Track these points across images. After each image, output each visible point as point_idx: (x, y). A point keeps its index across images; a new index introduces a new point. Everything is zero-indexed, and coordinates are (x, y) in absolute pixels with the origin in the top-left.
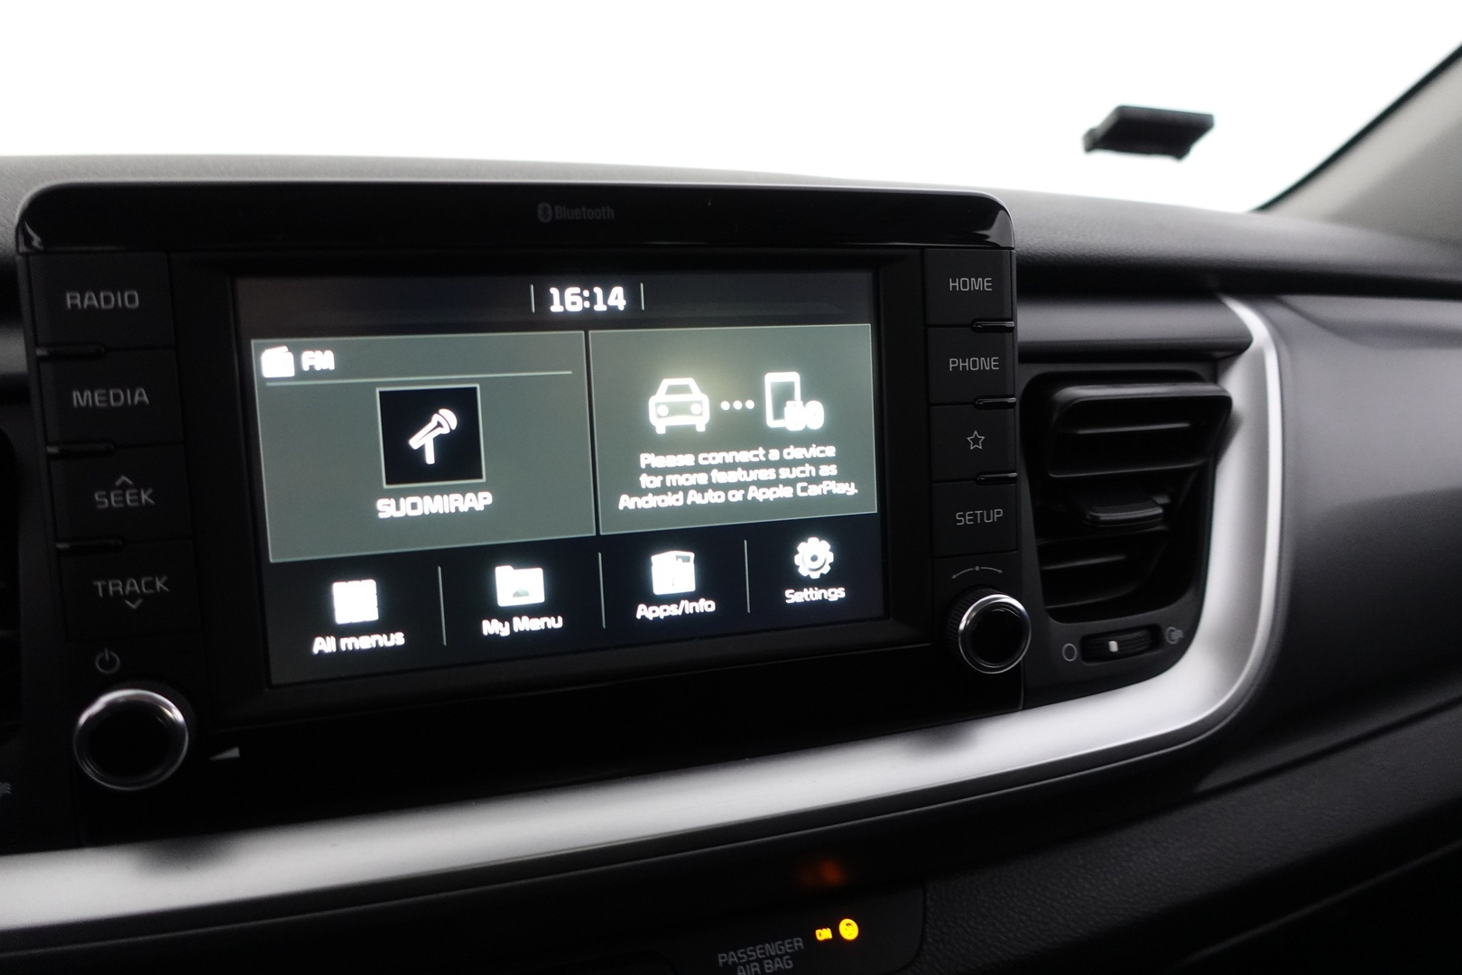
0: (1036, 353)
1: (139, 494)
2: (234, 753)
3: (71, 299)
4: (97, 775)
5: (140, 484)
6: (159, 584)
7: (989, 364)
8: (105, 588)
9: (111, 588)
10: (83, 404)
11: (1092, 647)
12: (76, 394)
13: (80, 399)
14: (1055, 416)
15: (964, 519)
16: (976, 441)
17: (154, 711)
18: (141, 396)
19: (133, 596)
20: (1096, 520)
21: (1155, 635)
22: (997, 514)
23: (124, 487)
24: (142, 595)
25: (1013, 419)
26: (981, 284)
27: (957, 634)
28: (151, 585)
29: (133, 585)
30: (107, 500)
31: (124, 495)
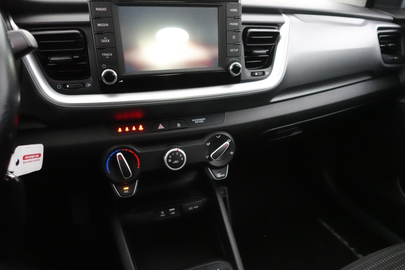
0: (244, 24)
1: (107, 40)
2: (122, 81)
3: (97, 9)
4: (105, 82)
5: (108, 39)
6: (111, 54)
7: (236, 24)
8: (103, 54)
9: (104, 55)
10: (99, 26)
11: (253, 74)
12: (98, 24)
13: (99, 25)
14: (248, 34)
15: (232, 50)
16: (234, 37)
17: (111, 73)
18: (107, 25)
19: (107, 56)
20: (254, 53)
21: (264, 73)
22: (237, 50)
23: (105, 39)
24: (109, 56)
25: (241, 34)
26: (235, 10)
27: (230, 69)
28: (110, 54)
29: (107, 54)
30: (103, 41)
31: (105, 40)
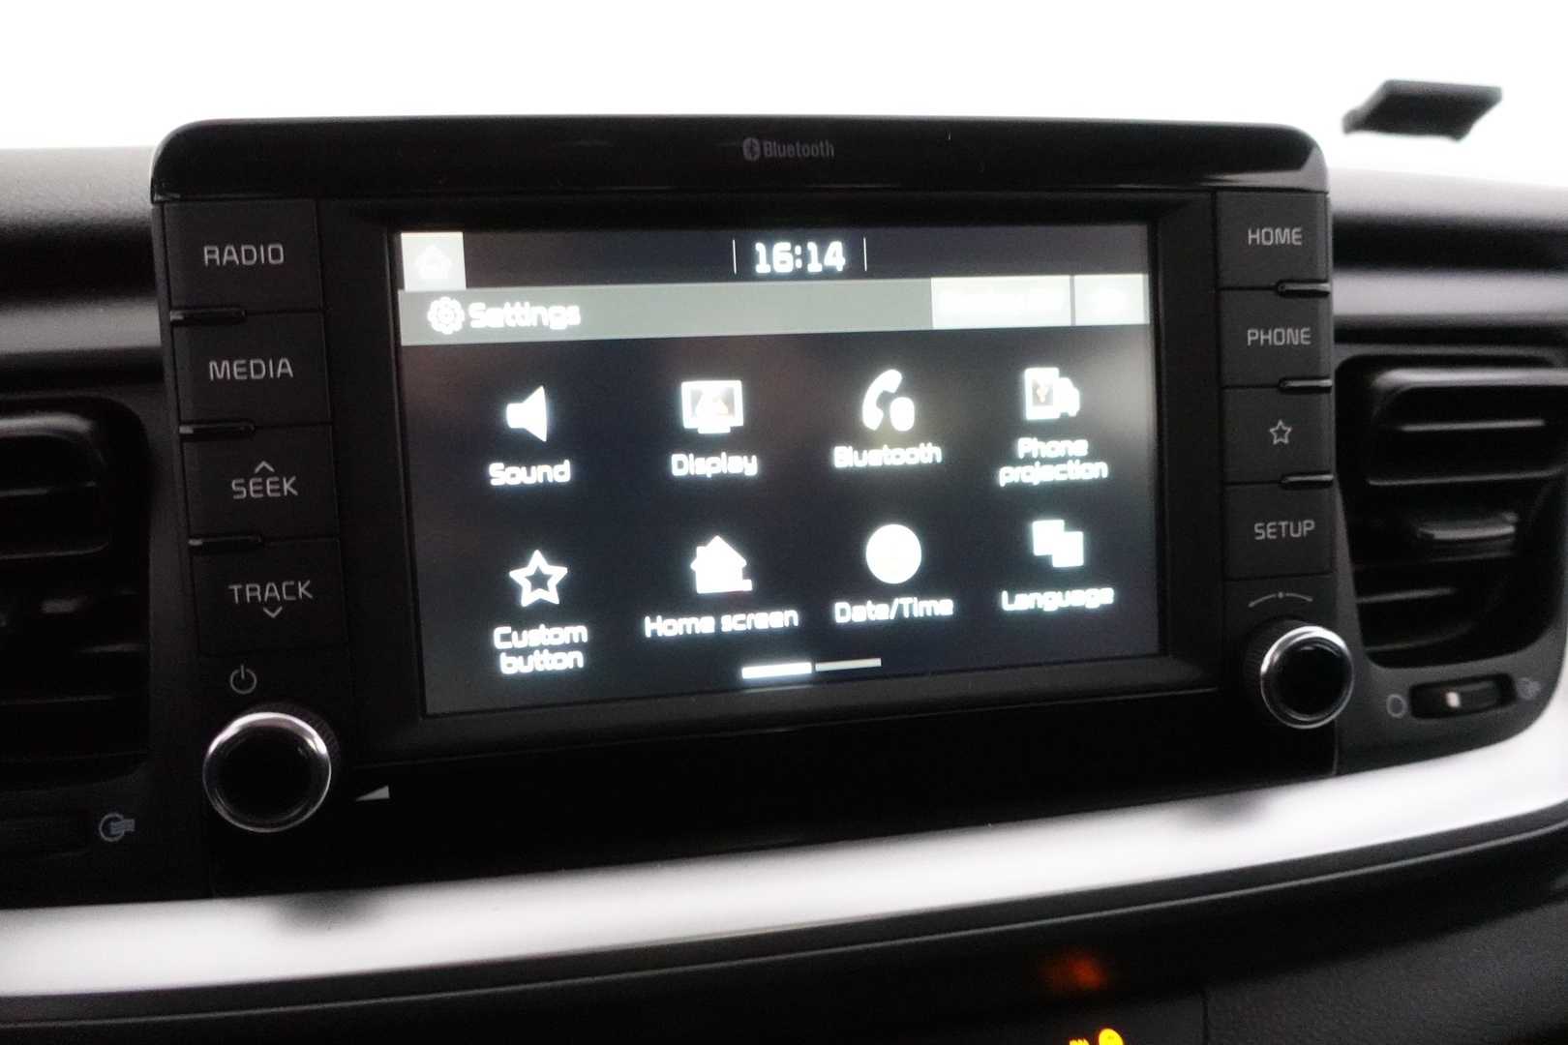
0: (1351, 331)
1: (281, 483)
2: (383, 793)
3: (210, 254)
4: (229, 814)
5: (281, 472)
6: (301, 590)
7: (1297, 337)
8: (242, 593)
9: (248, 594)
10: (220, 376)
11: (1425, 701)
12: (213, 364)
13: (219, 370)
14: (1377, 409)
15: (1264, 532)
16: (1281, 433)
17: (296, 740)
18: (285, 367)
19: (272, 604)
20: (1429, 539)
21: (1504, 689)
22: (1306, 526)
23: (264, 473)
24: (283, 602)
25: (1328, 405)
26: (1287, 236)
27: (1258, 676)
28: (292, 590)
29: (271, 591)
30: (245, 490)
31: (263, 484)
